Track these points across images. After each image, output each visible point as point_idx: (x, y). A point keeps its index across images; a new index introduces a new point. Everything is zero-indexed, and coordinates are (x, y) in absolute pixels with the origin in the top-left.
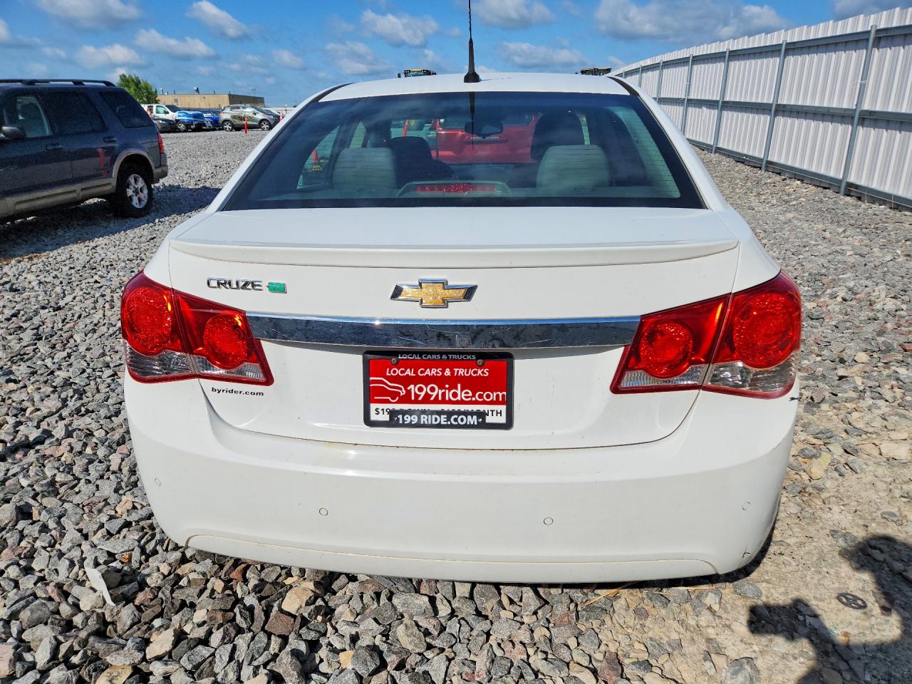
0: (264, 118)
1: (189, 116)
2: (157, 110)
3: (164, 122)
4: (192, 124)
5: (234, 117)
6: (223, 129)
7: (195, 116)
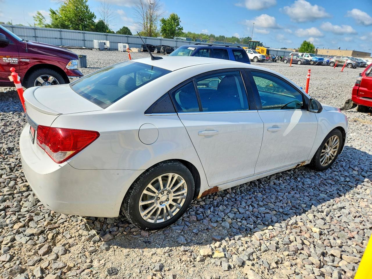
0: (351, 62)
1: (317, 59)
2: (305, 55)
3: (305, 61)
4: (317, 62)
5: (336, 61)
6: (329, 65)
7: (319, 59)
